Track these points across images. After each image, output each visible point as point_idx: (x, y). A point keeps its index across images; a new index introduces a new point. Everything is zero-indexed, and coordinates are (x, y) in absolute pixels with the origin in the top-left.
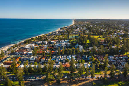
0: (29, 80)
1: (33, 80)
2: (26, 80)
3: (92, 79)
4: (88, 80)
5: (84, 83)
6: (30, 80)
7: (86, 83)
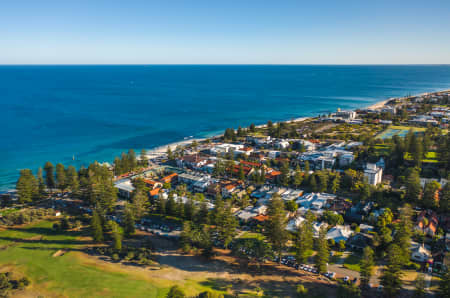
0: (152, 232)
1: (161, 234)
2: (146, 230)
3: (315, 278)
4: (299, 275)
5: (280, 279)
6: (156, 231)
7: (286, 282)
